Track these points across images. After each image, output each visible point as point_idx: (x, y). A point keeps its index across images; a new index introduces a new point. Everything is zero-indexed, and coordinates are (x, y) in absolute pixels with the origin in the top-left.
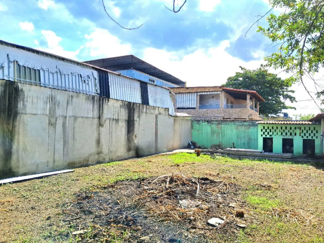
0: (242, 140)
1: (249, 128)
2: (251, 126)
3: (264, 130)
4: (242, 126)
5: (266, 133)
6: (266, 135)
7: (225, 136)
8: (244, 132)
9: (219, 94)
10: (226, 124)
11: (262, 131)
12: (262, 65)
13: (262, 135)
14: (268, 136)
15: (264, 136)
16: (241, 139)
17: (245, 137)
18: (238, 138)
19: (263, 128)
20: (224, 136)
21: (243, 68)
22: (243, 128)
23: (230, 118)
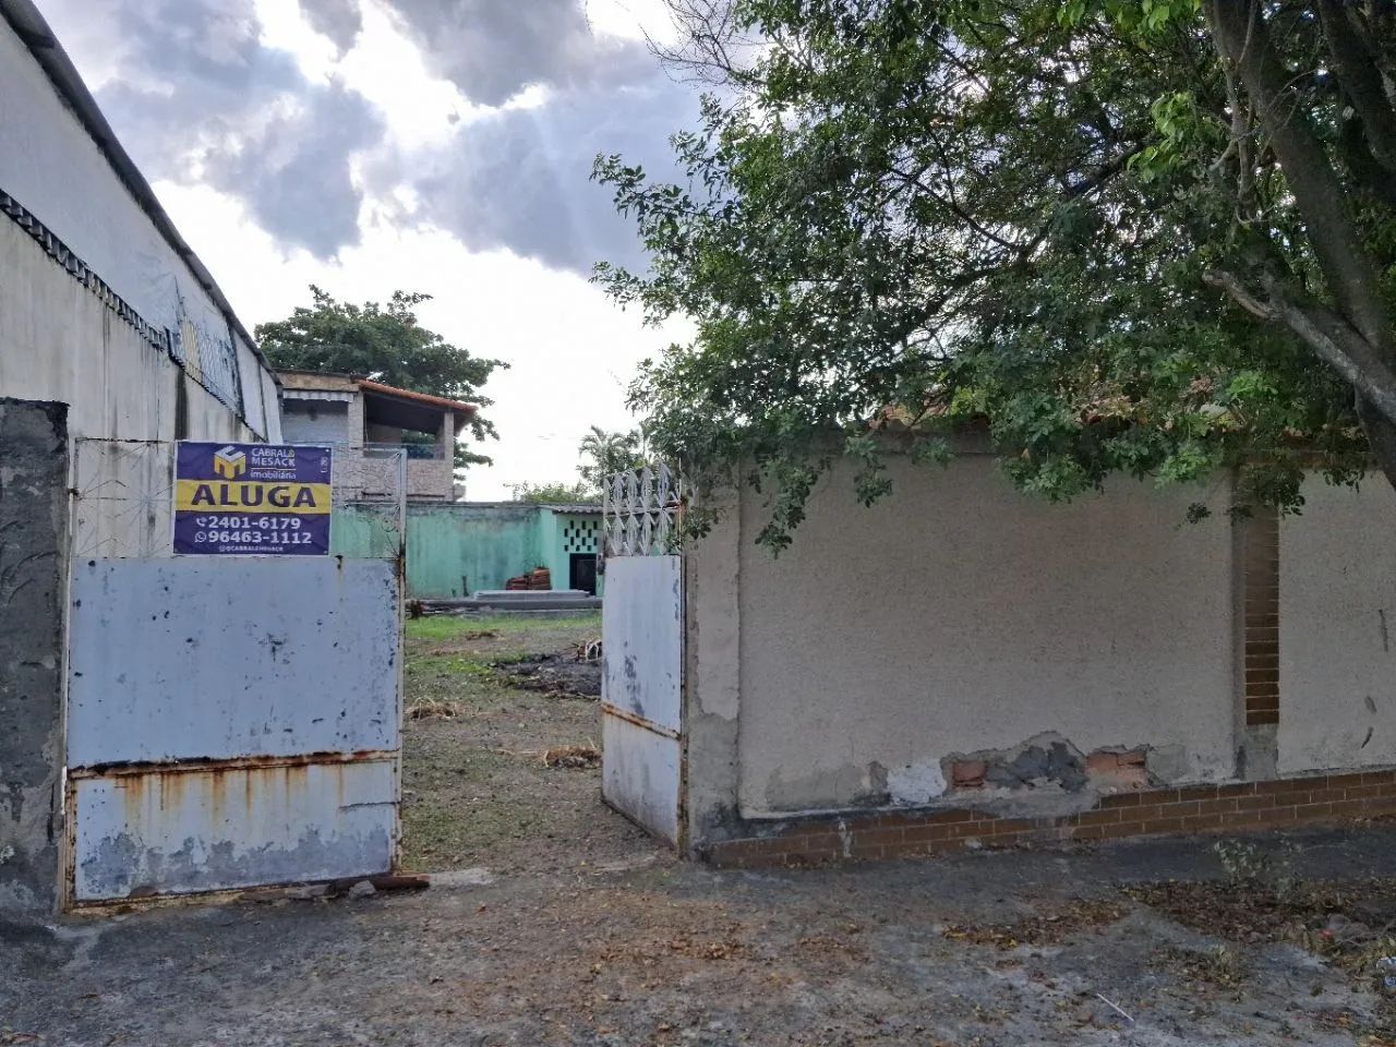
0: (479, 567)
1: (502, 525)
2: (507, 521)
3: (572, 533)
4: (479, 520)
5: (578, 541)
6: (578, 548)
7: (422, 554)
8: (486, 540)
9: (345, 404)
10: (426, 514)
11: (566, 535)
12: (397, 296)
13: (566, 548)
14: (583, 550)
15: (573, 550)
16: (475, 562)
17: (487, 556)
18: (464, 558)
19: (568, 527)
20: (419, 554)
21: (324, 293)
22: (483, 527)
23: (389, 491)
